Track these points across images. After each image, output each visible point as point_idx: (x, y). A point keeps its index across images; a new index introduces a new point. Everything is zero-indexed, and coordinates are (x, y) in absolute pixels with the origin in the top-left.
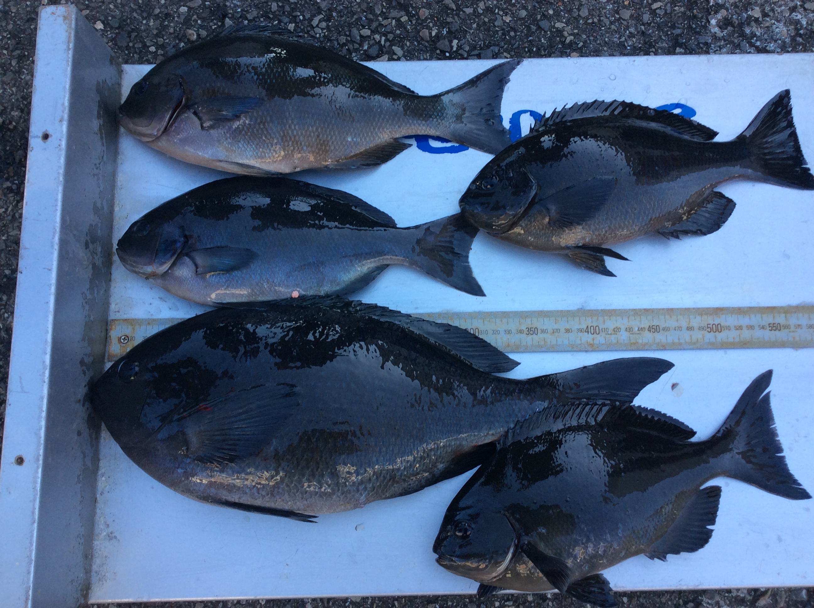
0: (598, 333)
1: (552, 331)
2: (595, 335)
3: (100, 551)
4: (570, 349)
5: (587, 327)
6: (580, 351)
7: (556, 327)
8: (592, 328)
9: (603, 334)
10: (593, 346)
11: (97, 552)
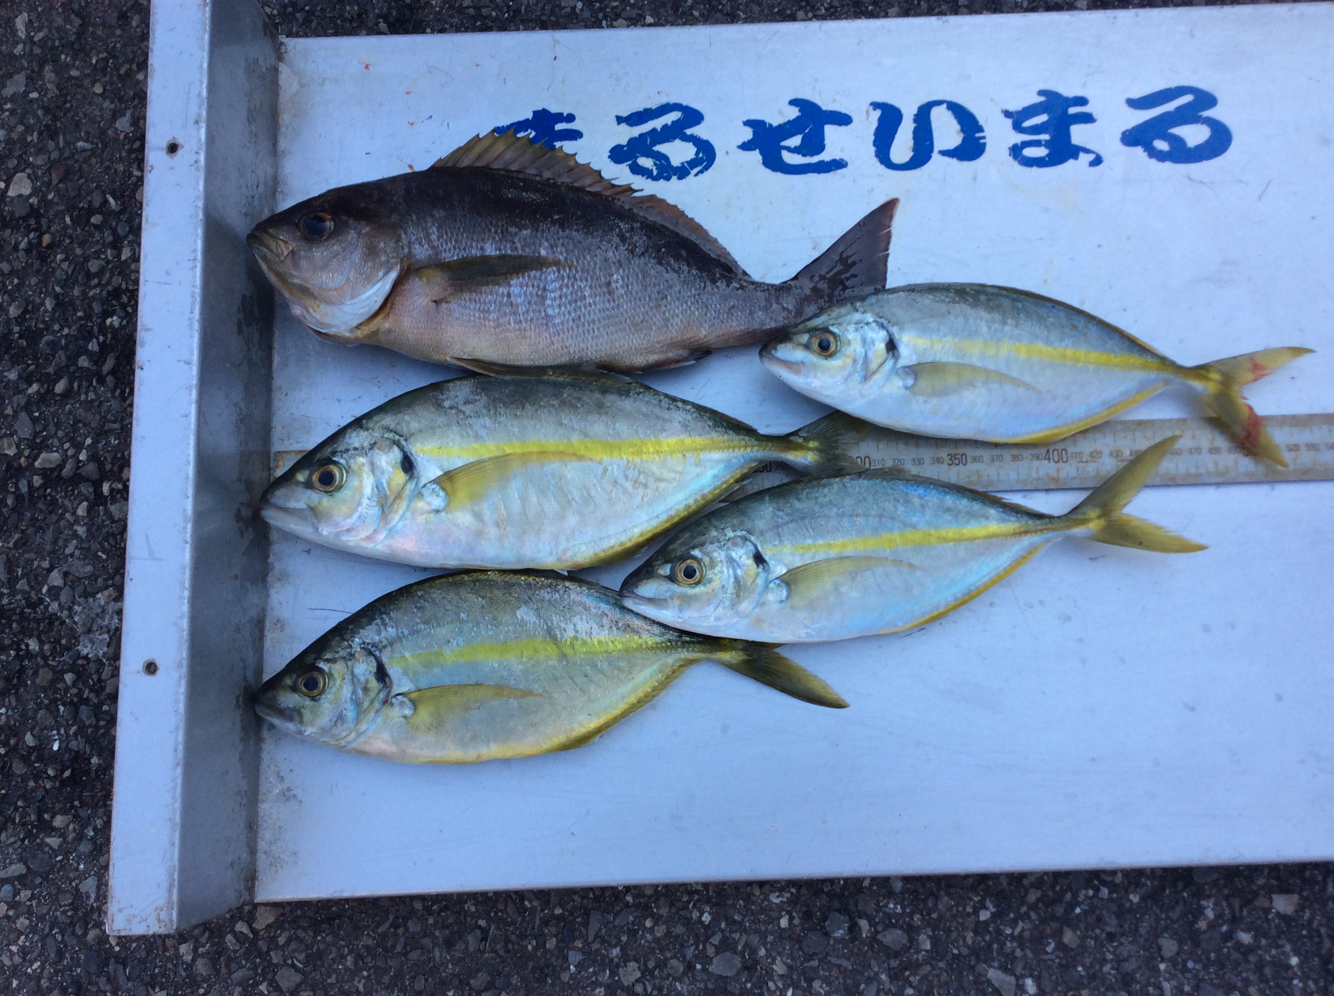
0: (1065, 460)
2: (1061, 464)
3: (270, 819)
4: (1020, 486)
5: (1048, 451)
6: (1037, 490)
9: (1073, 462)
10: (1057, 482)
11: (265, 821)
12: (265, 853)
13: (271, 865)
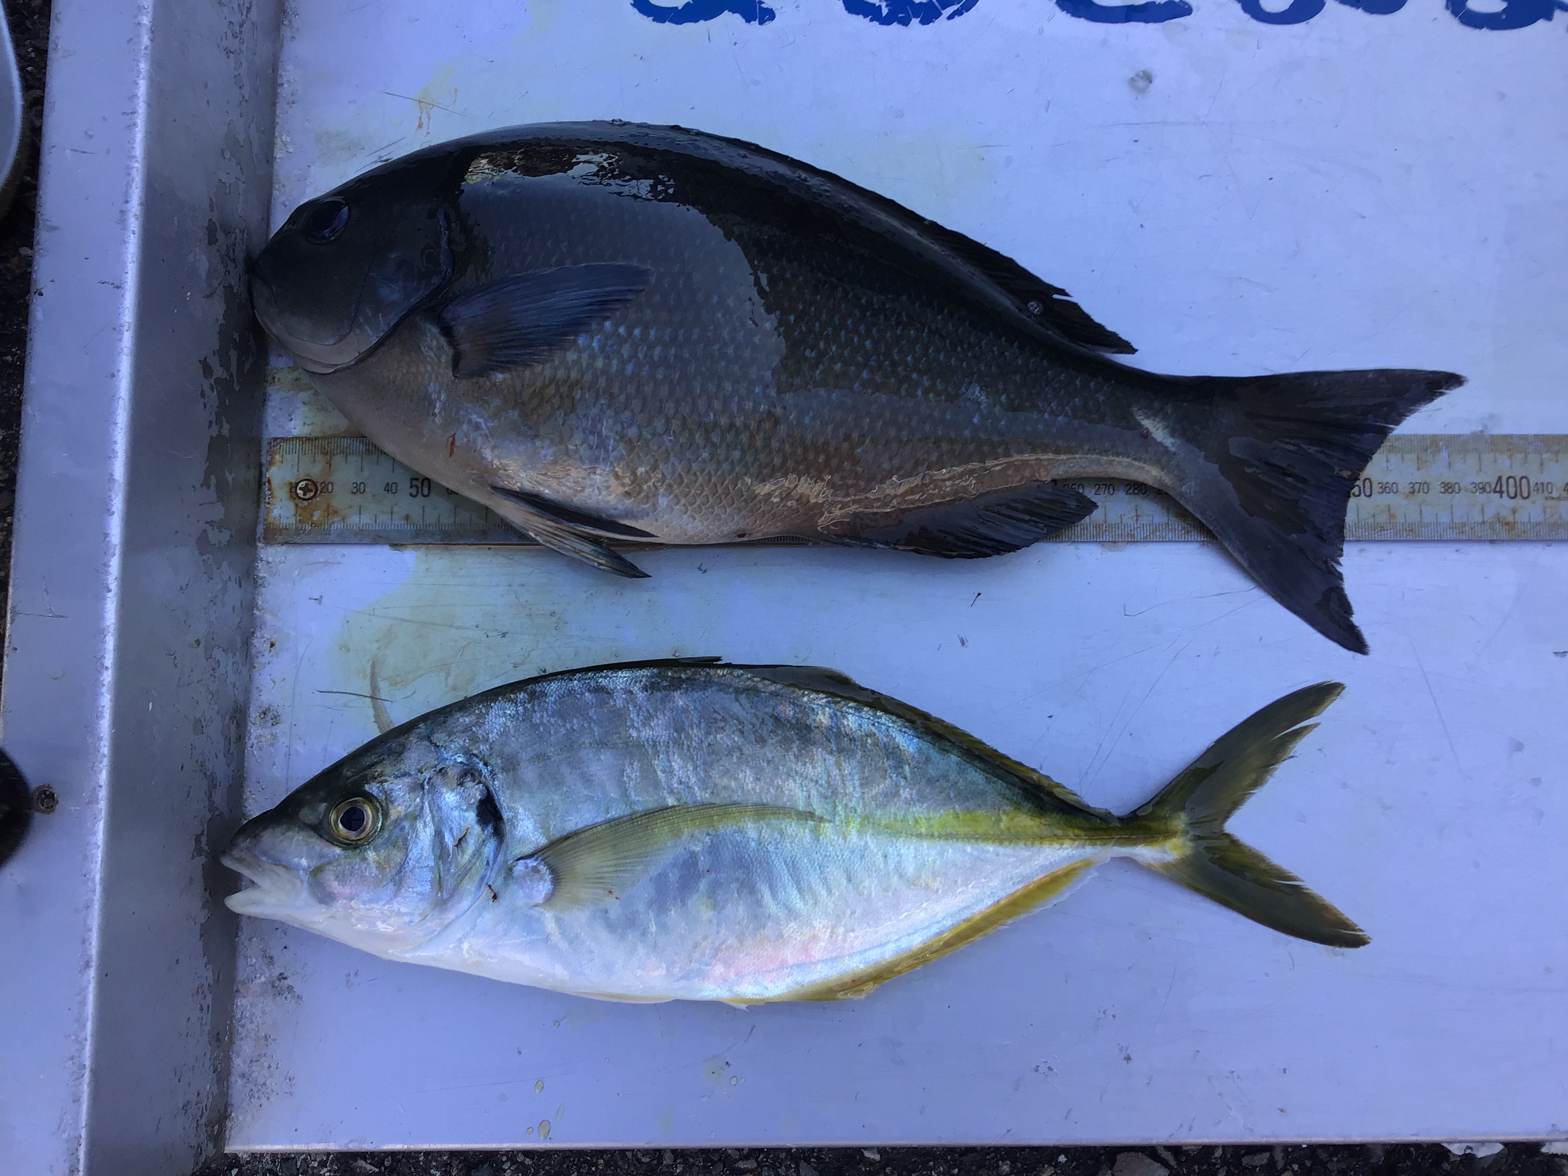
0: (1525, 494)
1: (1408, 489)
2: (1519, 501)
3: (252, 1022)
4: (1453, 535)
5: (1500, 478)
6: (1480, 541)
7: (1419, 477)
8: (1511, 481)
9: (1538, 498)
10: (1513, 528)
11: (243, 1026)
12: (243, 1076)
13: (252, 1096)
